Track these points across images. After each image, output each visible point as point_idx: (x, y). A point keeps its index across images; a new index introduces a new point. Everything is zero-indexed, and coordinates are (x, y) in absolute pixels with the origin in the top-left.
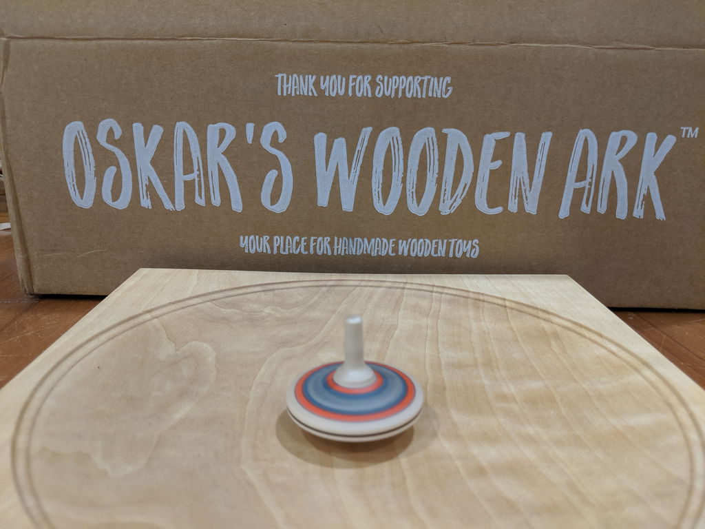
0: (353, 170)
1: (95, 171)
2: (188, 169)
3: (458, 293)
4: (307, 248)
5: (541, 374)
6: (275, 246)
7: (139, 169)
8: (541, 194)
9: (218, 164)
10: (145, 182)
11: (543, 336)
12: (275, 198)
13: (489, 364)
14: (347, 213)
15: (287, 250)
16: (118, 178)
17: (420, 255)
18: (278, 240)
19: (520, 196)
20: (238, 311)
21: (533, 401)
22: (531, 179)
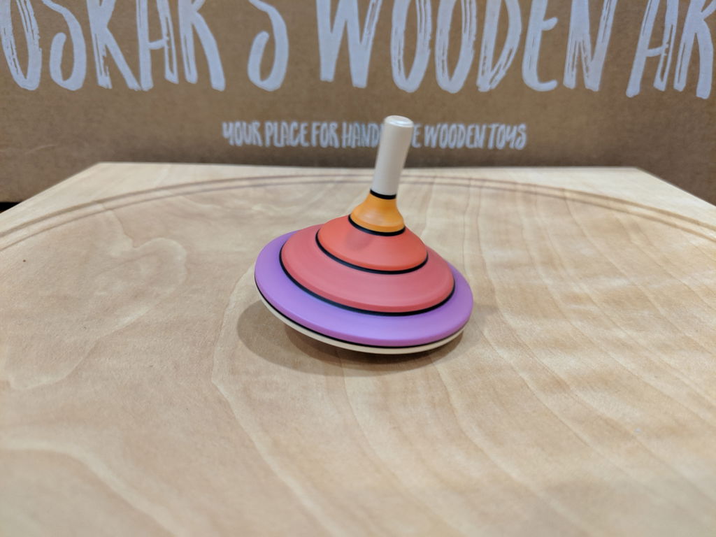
0: (366, 31)
1: (40, 40)
2: (155, 34)
3: (503, 186)
4: (308, 138)
5: (623, 271)
6: (268, 135)
7: (93, 36)
8: (606, 64)
9: (193, 27)
10: (103, 53)
11: (620, 229)
12: (266, 70)
13: (550, 262)
14: (358, 90)
15: (282, 140)
16: (68, 48)
17: (452, 146)
18: (271, 127)
19: (580, 67)
20: (219, 207)
21: (617, 301)
22: (594, 43)
